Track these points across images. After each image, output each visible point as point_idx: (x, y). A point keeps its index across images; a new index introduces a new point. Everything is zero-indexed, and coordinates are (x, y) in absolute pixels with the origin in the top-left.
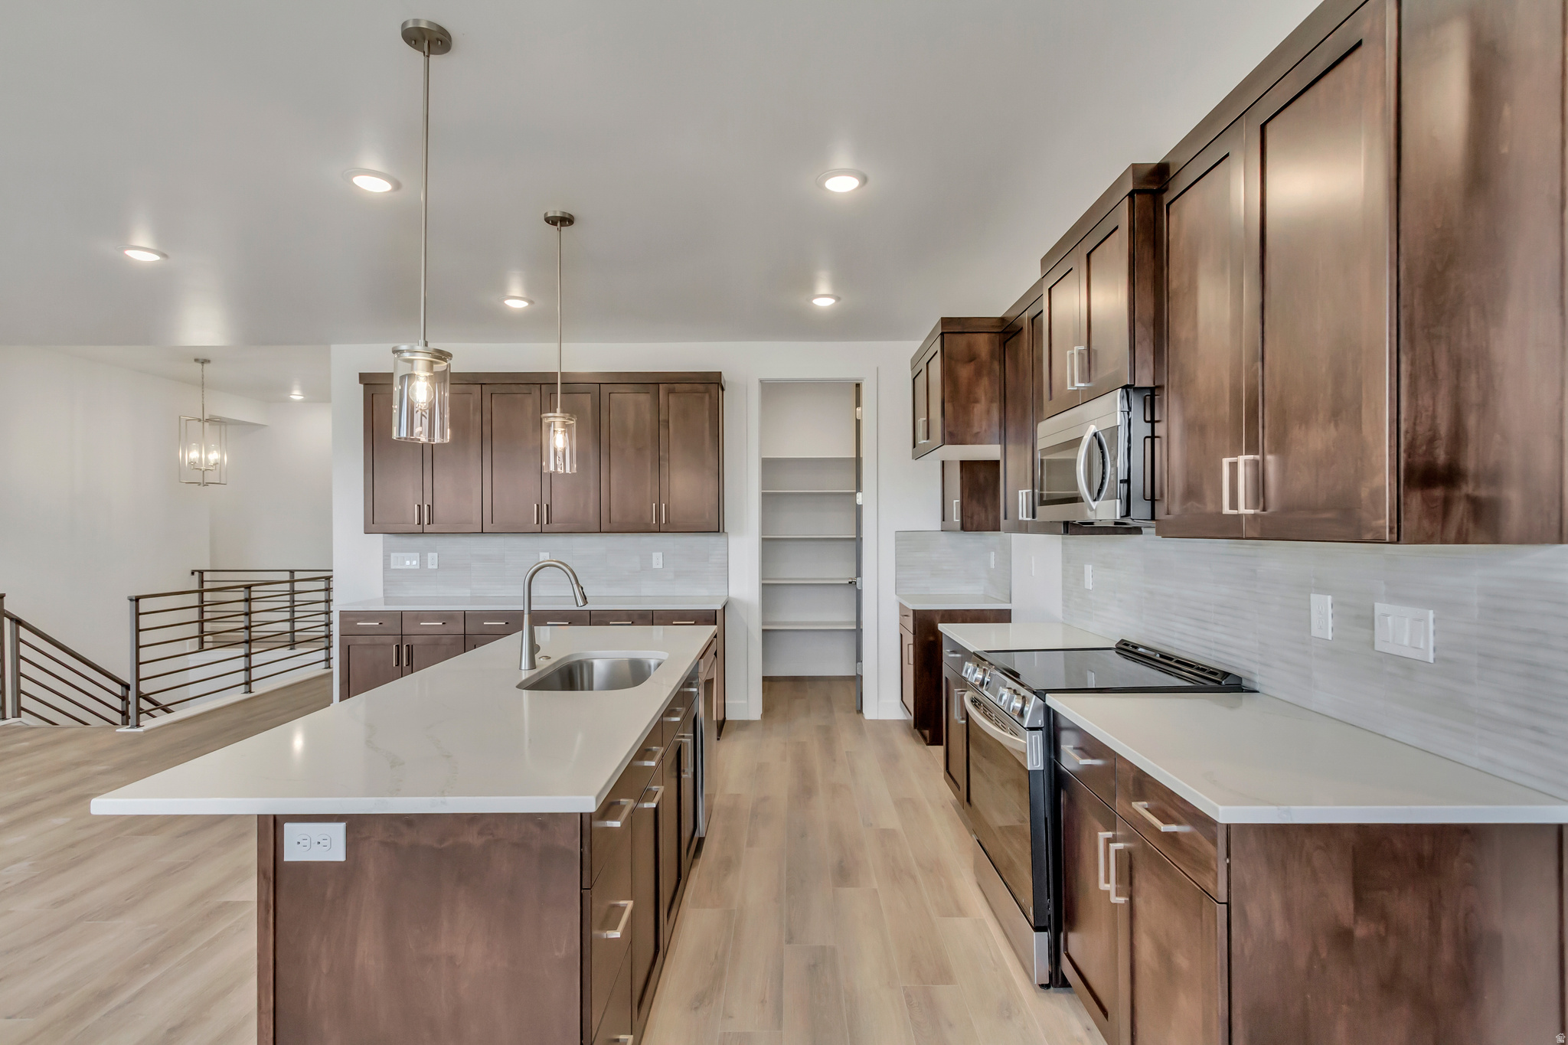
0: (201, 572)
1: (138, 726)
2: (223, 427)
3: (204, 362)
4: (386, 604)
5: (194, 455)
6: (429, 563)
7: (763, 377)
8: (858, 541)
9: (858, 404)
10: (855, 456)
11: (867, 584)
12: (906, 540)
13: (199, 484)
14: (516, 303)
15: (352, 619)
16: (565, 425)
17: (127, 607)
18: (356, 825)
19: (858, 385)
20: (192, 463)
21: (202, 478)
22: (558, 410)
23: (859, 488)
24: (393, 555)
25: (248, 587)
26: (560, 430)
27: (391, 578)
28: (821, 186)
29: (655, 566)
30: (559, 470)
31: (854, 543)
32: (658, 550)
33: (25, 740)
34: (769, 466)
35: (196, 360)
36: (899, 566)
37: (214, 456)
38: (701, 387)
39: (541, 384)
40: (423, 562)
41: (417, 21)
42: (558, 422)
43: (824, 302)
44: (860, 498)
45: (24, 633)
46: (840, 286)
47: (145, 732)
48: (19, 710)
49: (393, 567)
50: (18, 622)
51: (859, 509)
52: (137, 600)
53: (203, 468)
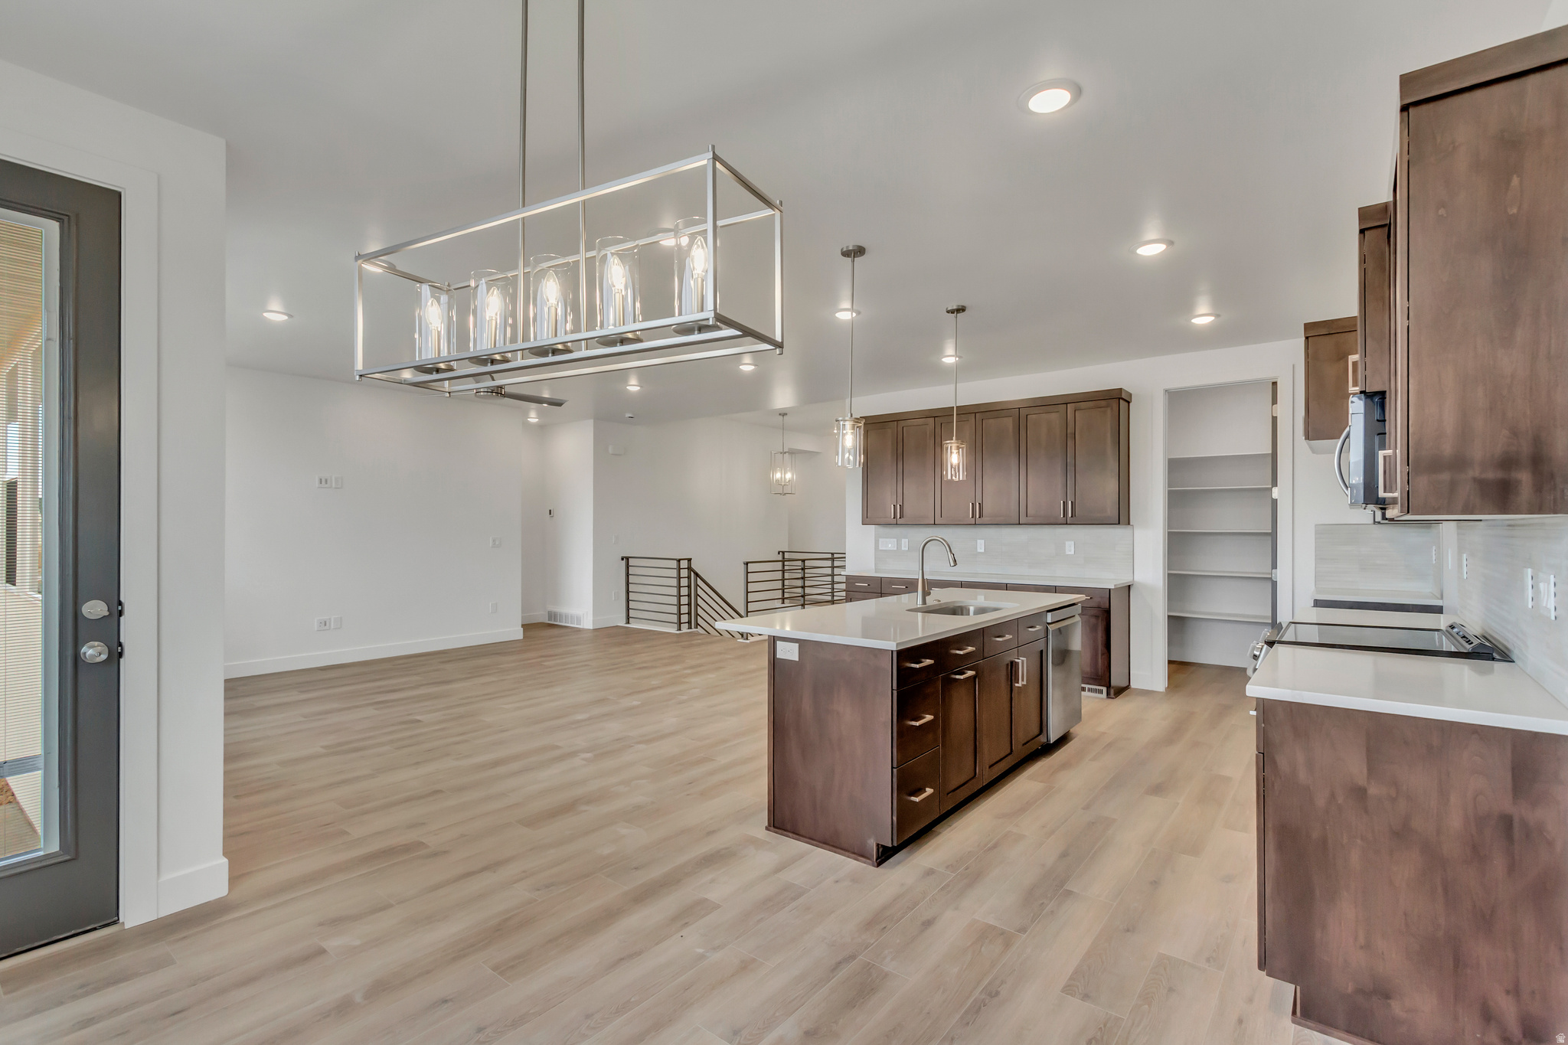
0: (783, 552)
1: (747, 639)
2: (793, 455)
3: (784, 415)
4: (876, 572)
5: (778, 475)
6: (903, 545)
7: (1168, 387)
8: (1273, 535)
9: (1274, 401)
10: (1270, 452)
11: (1282, 575)
12: (1327, 534)
13: (781, 494)
14: (949, 359)
15: (854, 581)
16: (958, 448)
17: (743, 567)
18: (802, 644)
19: (1275, 384)
20: (777, 481)
21: (782, 491)
22: (954, 438)
23: (1275, 483)
24: (880, 540)
25: (803, 561)
26: (955, 451)
27: (880, 555)
28: (1134, 252)
29: (1068, 553)
30: (954, 478)
31: (1270, 538)
32: (1072, 540)
33: (700, 639)
34: (1175, 466)
35: (780, 414)
36: (1319, 559)
37: (789, 476)
38: (1103, 403)
39: (975, 413)
40: (899, 545)
41: (847, 247)
42: (954, 446)
43: (1203, 318)
44: (1275, 493)
45: (699, 582)
46: (1219, 305)
47: (751, 643)
48: (697, 625)
49: (880, 548)
50: (697, 575)
51: (1275, 502)
52: (747, 564)
53: (783, 484)
